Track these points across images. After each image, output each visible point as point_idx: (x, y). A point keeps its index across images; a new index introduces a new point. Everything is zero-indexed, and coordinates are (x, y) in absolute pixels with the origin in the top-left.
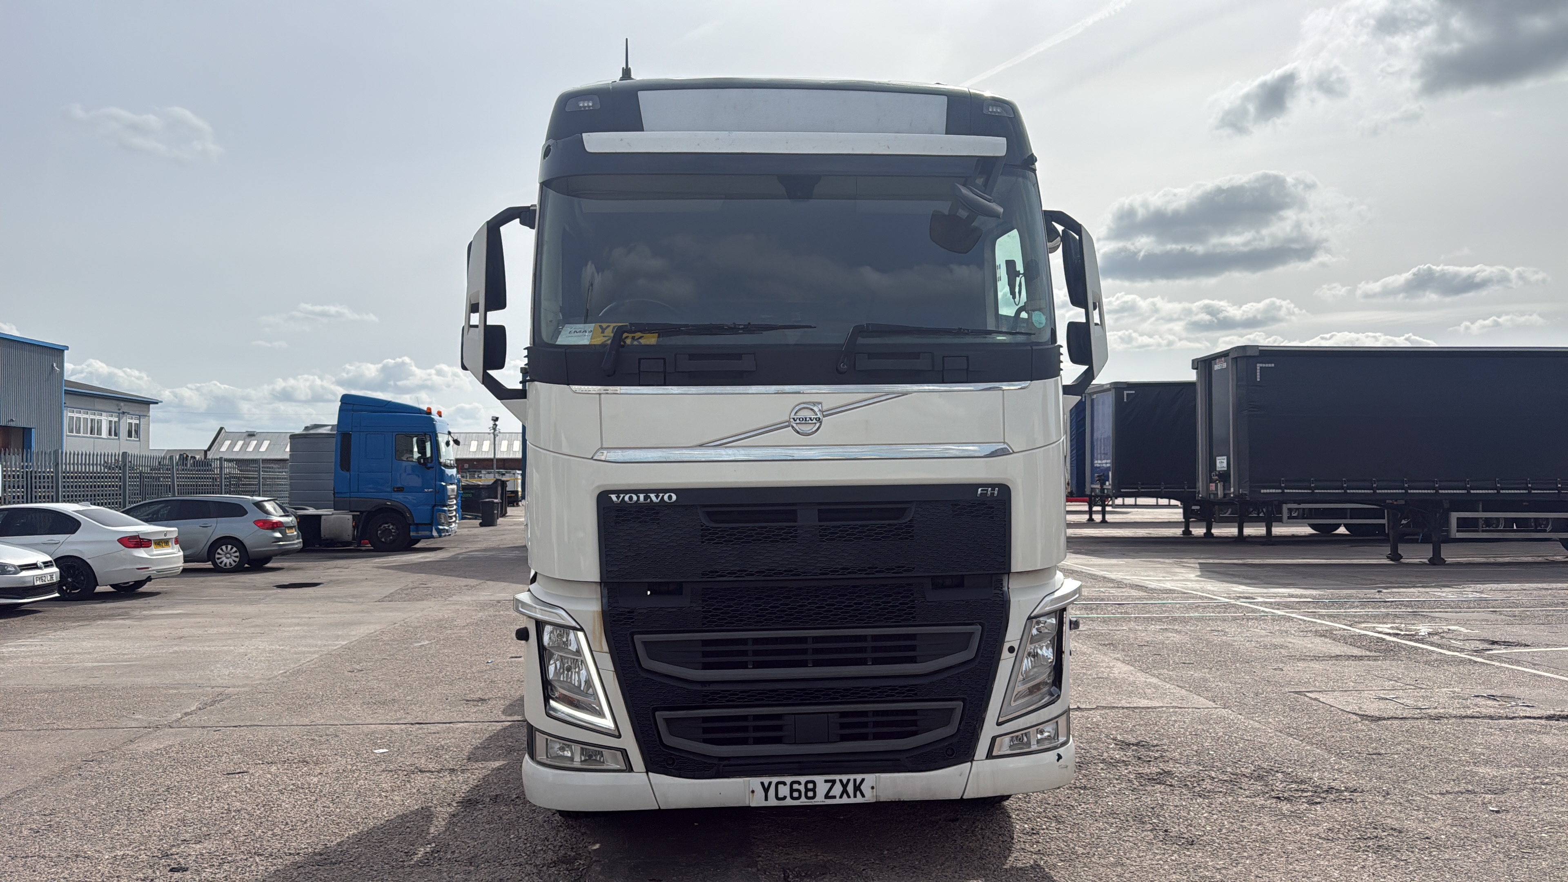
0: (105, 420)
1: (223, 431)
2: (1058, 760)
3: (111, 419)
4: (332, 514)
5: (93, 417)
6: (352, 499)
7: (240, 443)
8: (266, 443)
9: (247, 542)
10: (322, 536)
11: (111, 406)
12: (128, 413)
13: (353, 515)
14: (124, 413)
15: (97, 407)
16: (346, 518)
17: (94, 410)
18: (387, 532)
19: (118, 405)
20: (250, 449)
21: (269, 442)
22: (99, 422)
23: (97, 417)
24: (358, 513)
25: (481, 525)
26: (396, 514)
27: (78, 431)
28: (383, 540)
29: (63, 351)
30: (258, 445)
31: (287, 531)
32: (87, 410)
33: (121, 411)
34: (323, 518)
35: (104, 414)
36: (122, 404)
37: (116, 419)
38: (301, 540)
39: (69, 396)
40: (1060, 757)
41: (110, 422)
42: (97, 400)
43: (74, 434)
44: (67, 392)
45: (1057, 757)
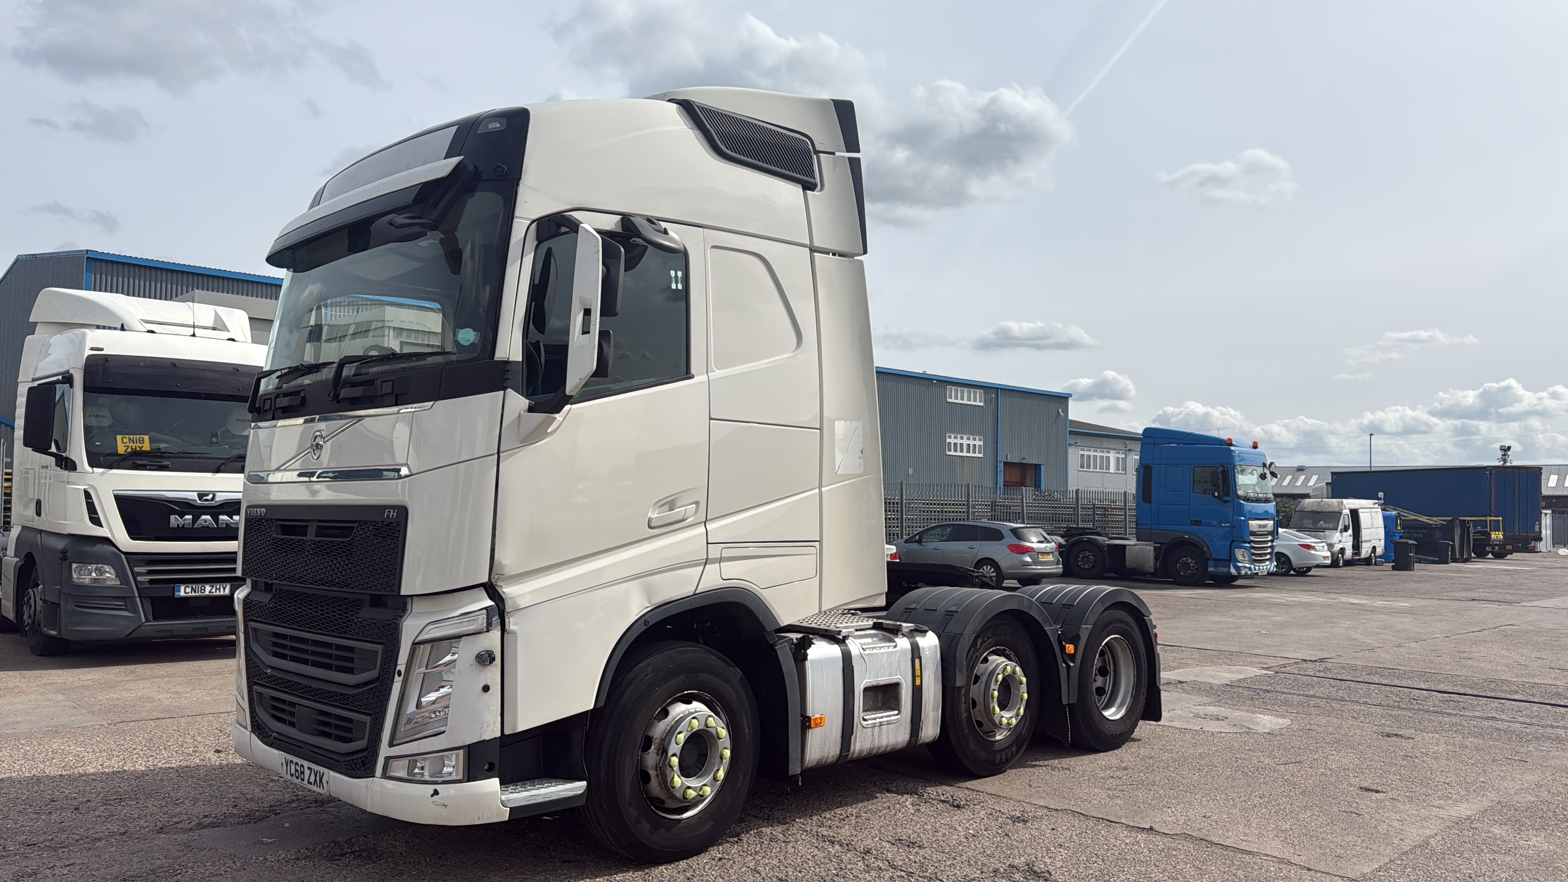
0: (1112, 456)
1: (1273, 465)
2: (432, 796)
3: (1118, 455)
4: (1135, 545)
5: (1101, 454)
6: (1153, 531)
7: (1289, 478)
8: (1315, 478)
9: (1003, 564)
10: (1127, 565)
11: (1119, 444)
12: (1134, 451)
13: (1155, 547)
14: (1130, 450)
15: (1105, 445)
16: (1148, 549)
17: (1102, 449)
18: (1186, 565)
19: (1125, 443)
20: (1299, 483)
21: (1317, 476)
22: (1108, 458)
23: (1105, 455)
24: (1159, 545)
25: (1394, 568)
26: (1193, 547)
27: (1089, 467)
28: (1182, 573)
29: (1067, 398)
30: (1307, 480)
31: (1040, 557)
32: (1096, 448)
33: (1127, 449)
34: (1127, 547)
35: (1111, 451)
36: (1128, 442)
37: (1123, 456)
38: (1061, 566)
39: (1072, 436)
40: (436, 792)
41: (1118, 459)
42: (1105, 440)
43: (1085, 469)
44: (1071, 433)
45: (433, 792)
